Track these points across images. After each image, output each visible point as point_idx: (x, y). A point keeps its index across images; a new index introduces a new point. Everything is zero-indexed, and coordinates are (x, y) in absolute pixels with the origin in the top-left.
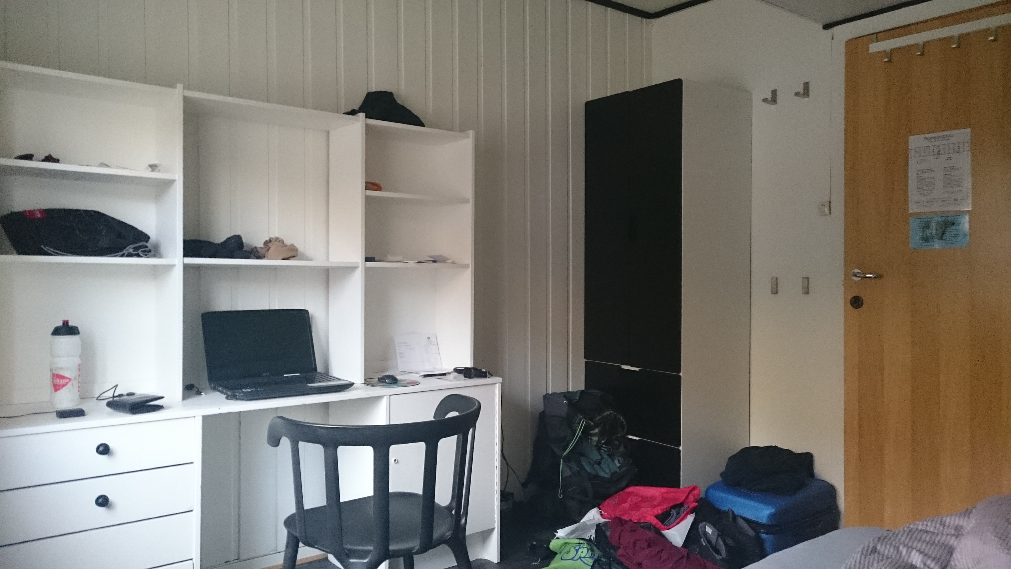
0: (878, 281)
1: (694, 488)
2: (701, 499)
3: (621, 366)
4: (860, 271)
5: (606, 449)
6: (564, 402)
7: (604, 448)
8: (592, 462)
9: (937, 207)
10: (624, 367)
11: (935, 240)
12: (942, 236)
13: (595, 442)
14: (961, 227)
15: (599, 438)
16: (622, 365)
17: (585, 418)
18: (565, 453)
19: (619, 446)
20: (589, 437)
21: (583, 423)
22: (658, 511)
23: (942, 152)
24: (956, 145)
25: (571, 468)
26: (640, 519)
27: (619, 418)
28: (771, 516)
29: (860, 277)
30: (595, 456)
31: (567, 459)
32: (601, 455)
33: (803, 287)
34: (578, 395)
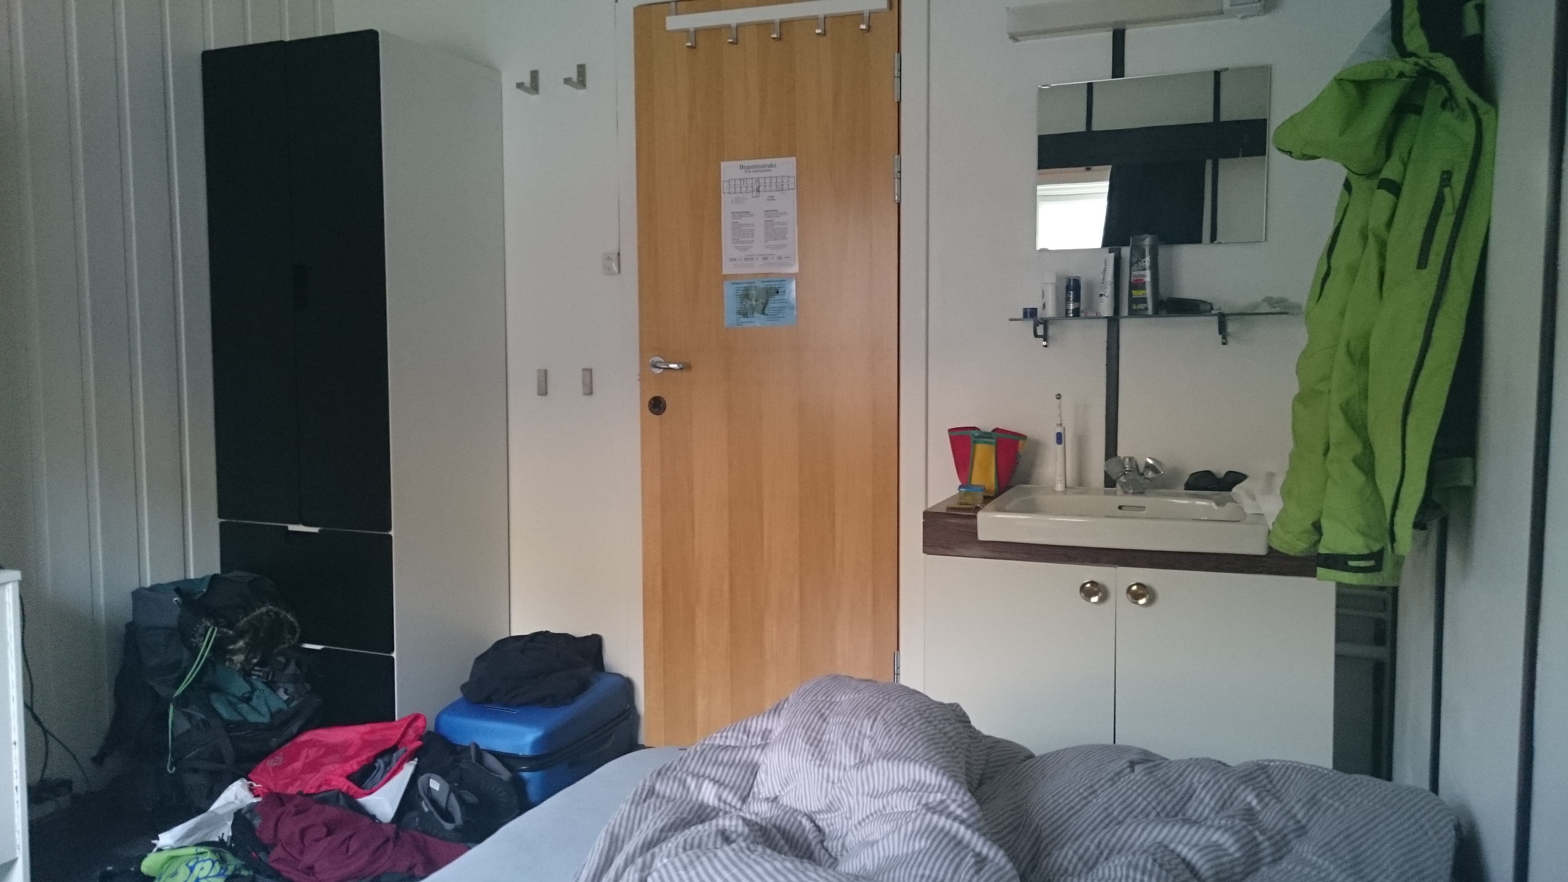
0: (685, 373)
1: (417, 717)
2: (429, 732)
3: (287, 527)
4: (662, 360)
5: (261, 674)
6: (175, 599)
7: (257, 672)
8: (234, 700)
9: (758, 268)
10: (292, 528)
11: (756, 315)
12: (764, 309)
13: (239, 665)
14: (786, 296)
15: (246, 657)
16: (288, 525)
17: (216, 624)
18: (179, 692)
19: (286, 666)
20: (228, 657)
21: (213, 634)
22: (353, 766)
23: (761, 188)
24: (779, 180)
25: (190, 717)
26: (320, 786)
27: (284, 616)
28: (537, 743)
29: (661, 368)
30: (239, 687)
31: (183, 702)
32: (251, 685)
33: (584, 384)
34: (206, 584)
